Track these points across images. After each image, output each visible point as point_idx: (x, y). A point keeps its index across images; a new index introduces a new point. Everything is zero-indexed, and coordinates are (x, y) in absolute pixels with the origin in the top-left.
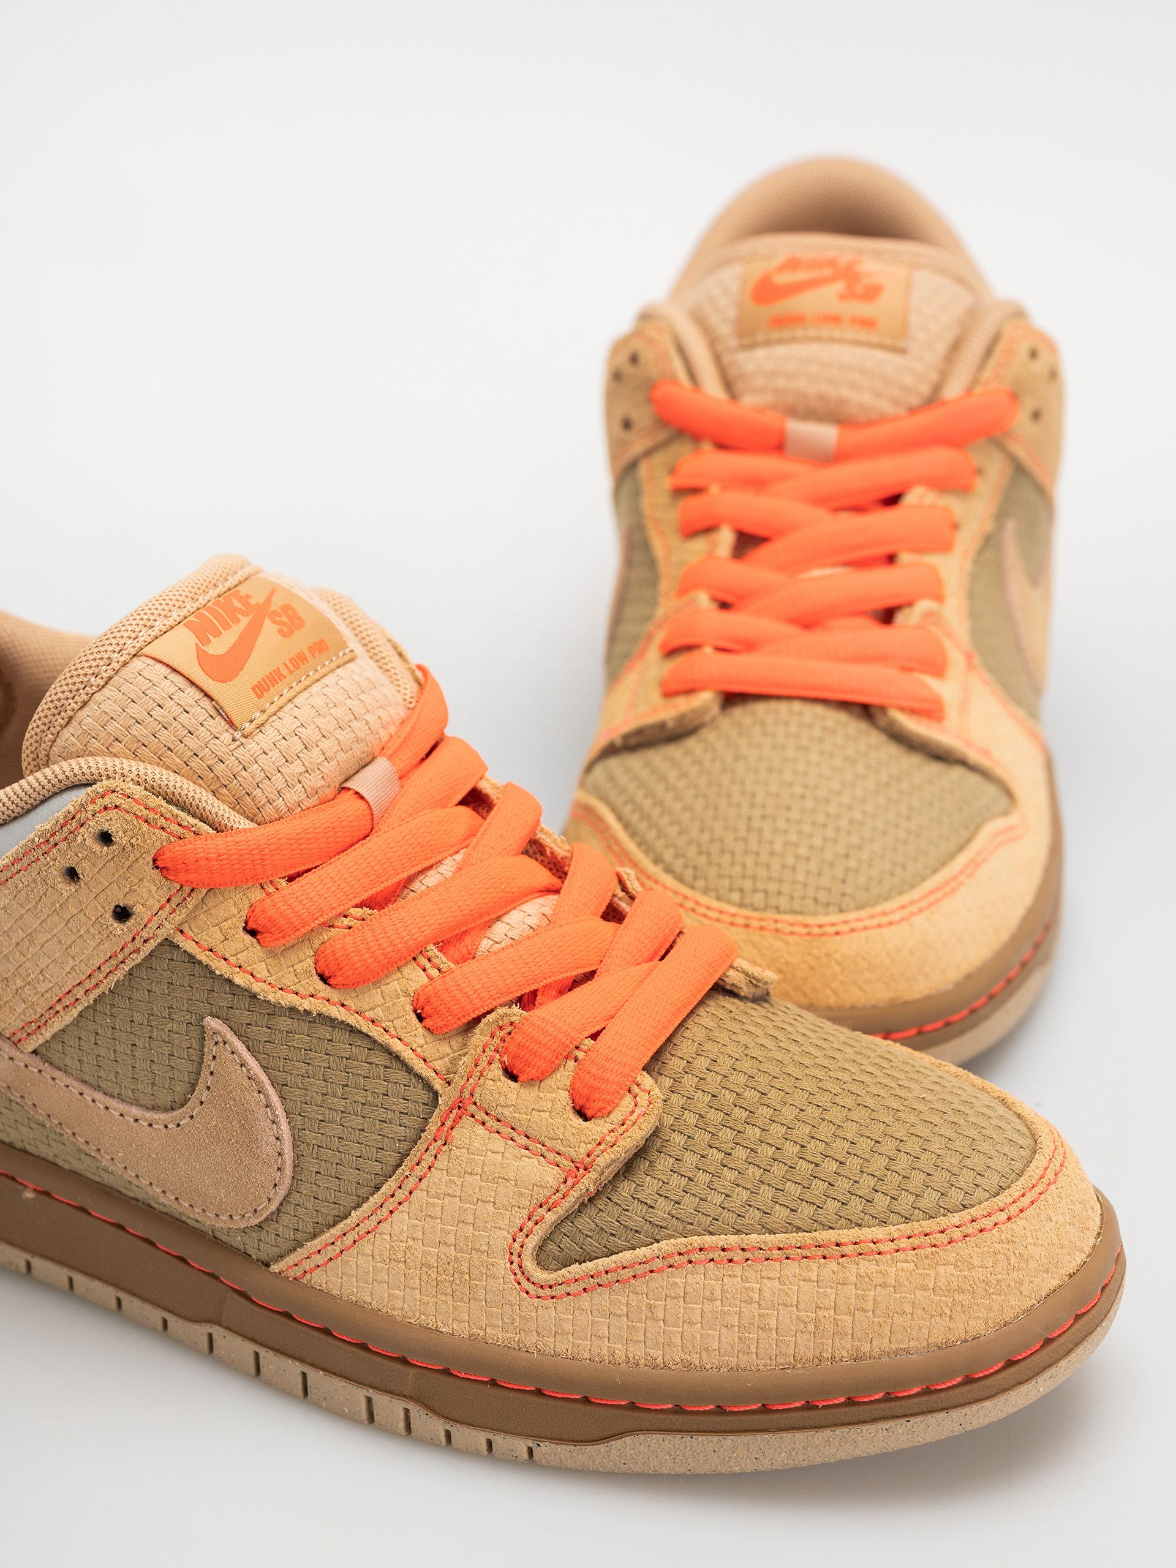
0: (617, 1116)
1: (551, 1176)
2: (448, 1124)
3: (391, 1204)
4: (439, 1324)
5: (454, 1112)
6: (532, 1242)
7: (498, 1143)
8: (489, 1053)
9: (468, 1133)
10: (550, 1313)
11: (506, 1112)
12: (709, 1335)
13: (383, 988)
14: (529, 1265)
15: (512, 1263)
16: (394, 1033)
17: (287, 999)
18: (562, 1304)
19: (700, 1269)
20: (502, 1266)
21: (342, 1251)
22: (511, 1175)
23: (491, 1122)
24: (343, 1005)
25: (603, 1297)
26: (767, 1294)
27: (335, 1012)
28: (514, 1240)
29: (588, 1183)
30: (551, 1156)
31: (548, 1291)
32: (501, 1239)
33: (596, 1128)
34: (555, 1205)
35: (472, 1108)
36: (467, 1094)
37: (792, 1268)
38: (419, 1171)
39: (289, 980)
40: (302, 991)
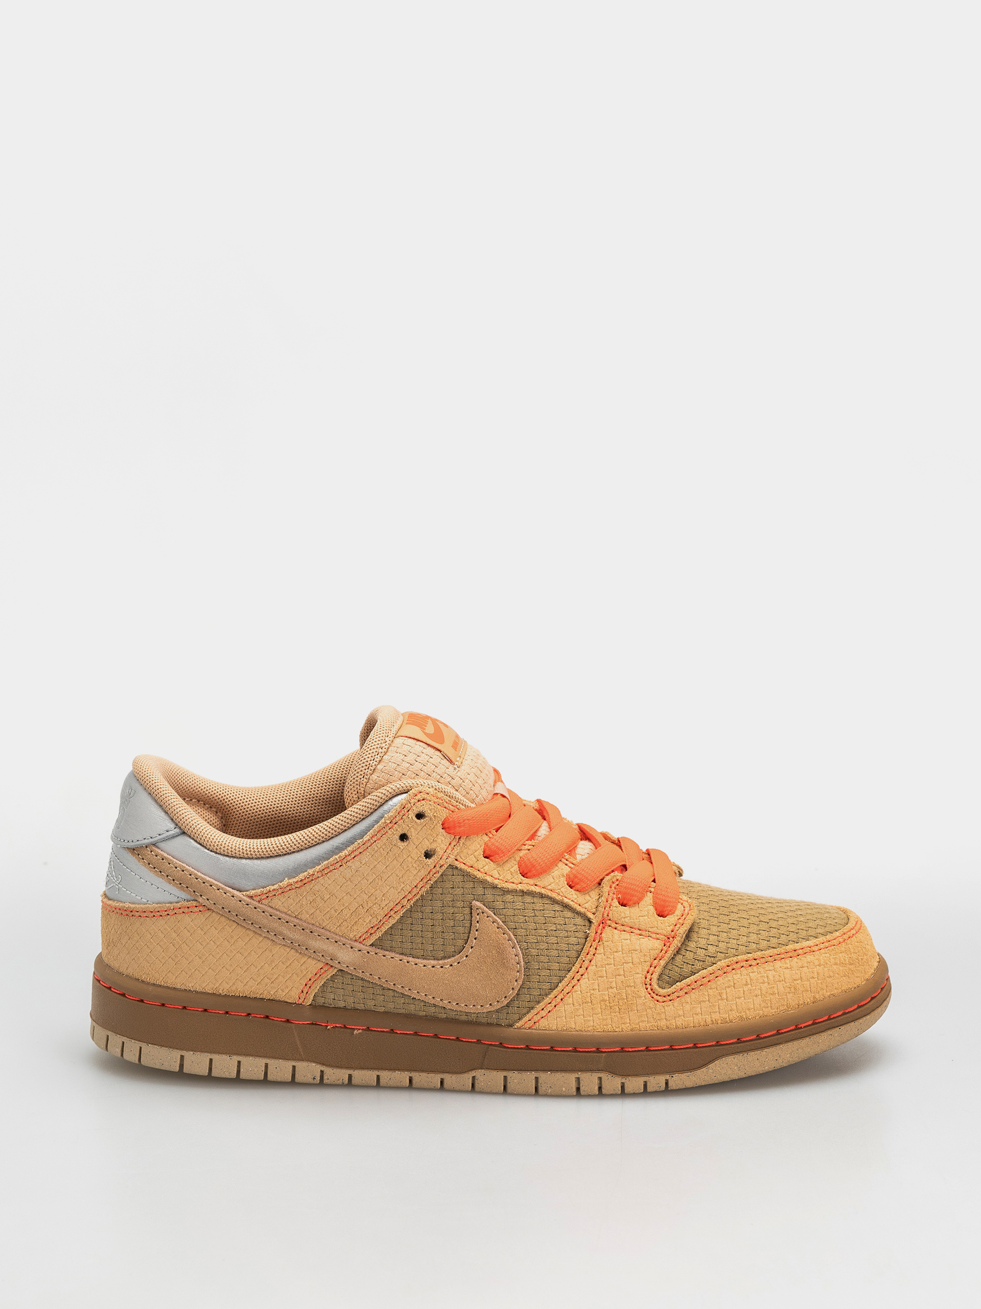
0: (678, 912)
1: (658, 944)
2: (599, 932)
3: (578, 976)
4: (614, 1028)
5: (601, 925)
6: (655, 976)
7: (627, 936)
8: (611, 894)
9: (608, 933)
10: (671, 1009)
11: (626, 920)
12: (748, 1002)
13: (552, 874)
14: (655, 986)
15: (647, 989)
16: (562, 894)
17: (510, 886)
18: (676, 1002)
19: (738, 971)
20: (643, 992)
21: (555, 1006)
22: (638, 948)
23: (619, 927)
24: (536, 885)
25: (694, 995)
26: (771, 978)
27: (533, 888)
28: (646, 978)
29: (676, 943)
30: (654, 936)
31: (669, 998)
32: (640, 978)
33: (671, 919)
34: (662, 957)
35: (609, 922)
36: (605, 915)
37: (778, 964)
38: (589, 957)
39: (509, 877)
40: (516, 881)
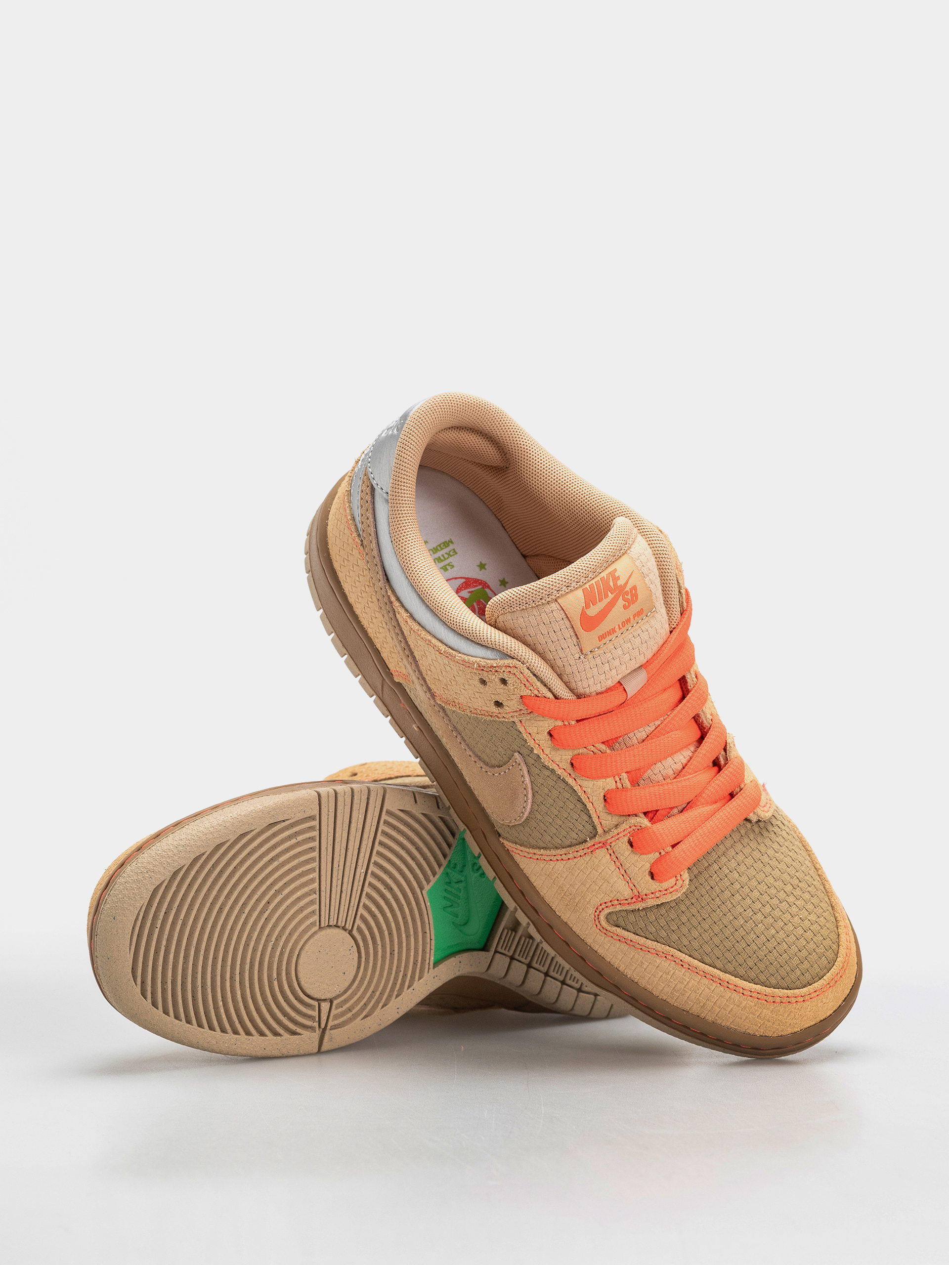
0: (666, 885)
1: (627, 893)
2: (596, 846)
3: (559, 858)
4: (557, 910)
5: (601, 844)
6: (607, 911)
7: (613, 867)
8: (626, 832)
9: (602, 854)
10: (601, 938)
11: (621, 857)
12: (660, 984)
13: (595, 782)
14: (602, 917)
15: (596, 912)
16: (591, 800)
17: (552, 766)
18: (608, 939)
19: (669, 962)
20: (591, 911)
21: (531, 858)
22: (612, 882)
23: (613, 857)
24: (575, 779)
25: (625, 947)
26: (690, 985)
27: (570, 781)
28: (601, 905)
29: (641, 905)
30: (631, 885)
31: (605, 931)
32: (596, 901)
33: (654, 886)
34: (624, 904)
35: (609, 847)
36: (609, 842)
37: (705, 981)
38: (575, 854)
39: (557, 759)
40: (560, 766)
